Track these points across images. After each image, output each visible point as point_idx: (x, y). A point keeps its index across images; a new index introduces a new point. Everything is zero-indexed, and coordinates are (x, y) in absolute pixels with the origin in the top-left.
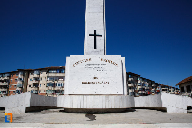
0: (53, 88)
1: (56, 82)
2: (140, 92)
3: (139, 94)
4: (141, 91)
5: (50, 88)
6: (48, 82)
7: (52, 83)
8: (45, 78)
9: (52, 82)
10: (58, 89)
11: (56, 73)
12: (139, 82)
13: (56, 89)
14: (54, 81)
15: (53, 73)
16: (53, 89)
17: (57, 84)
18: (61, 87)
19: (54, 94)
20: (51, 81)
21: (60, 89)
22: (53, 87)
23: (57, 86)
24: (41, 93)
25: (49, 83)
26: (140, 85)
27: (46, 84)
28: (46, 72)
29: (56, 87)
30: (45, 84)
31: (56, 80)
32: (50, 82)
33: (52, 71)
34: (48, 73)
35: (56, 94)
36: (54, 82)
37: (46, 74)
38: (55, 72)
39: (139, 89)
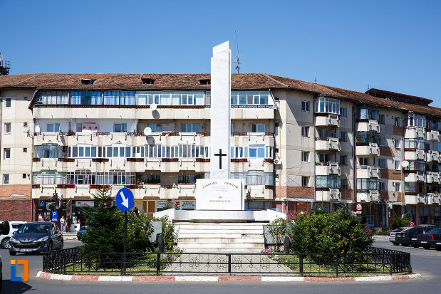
0: (60, 164)
1: (71, 142)
2: (411, 178)
3: (407, 184)
4: (414, 172)
5: (50, 163)
6: (39, 141)
7: (57, 145)
8: (26, 124)
9: (54, 141)
10: (80, 168)
11: (69, 106)
12: (410, 134)
13: (71, 167)
14: (62, 138)
15: (57, 106)
16: (60, 166)
17: (75, 148)
18: (94, 160)
19: (67, 186)
20: (52, 138)
21: (87, 167)
22: (60, 160)
23: (75, 155)
24: (11, 182)
25: (43, 145)
26: (412, 146)
27: (30, 150)
28: (28, 103)
29: (73, 160)
30: (25, 150)
31: (71, 133)
32: (46, 141)
33: (53, 100)
34: (35, 104)
35: (72, 187)
36: (63, 140)
37: (31, 108)
38: (65, 100)
39: (405, 164)
